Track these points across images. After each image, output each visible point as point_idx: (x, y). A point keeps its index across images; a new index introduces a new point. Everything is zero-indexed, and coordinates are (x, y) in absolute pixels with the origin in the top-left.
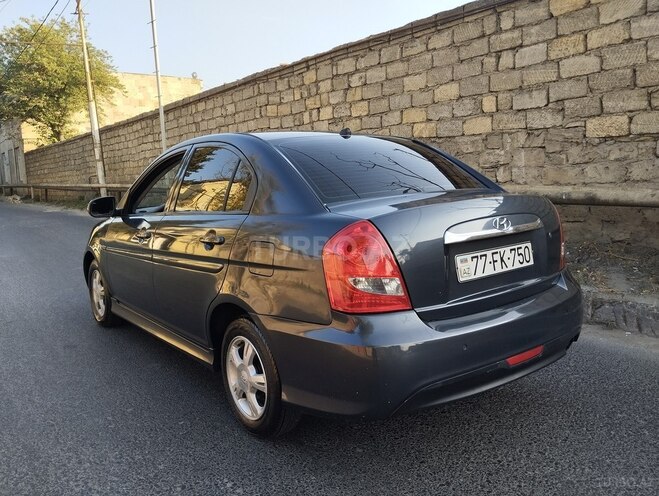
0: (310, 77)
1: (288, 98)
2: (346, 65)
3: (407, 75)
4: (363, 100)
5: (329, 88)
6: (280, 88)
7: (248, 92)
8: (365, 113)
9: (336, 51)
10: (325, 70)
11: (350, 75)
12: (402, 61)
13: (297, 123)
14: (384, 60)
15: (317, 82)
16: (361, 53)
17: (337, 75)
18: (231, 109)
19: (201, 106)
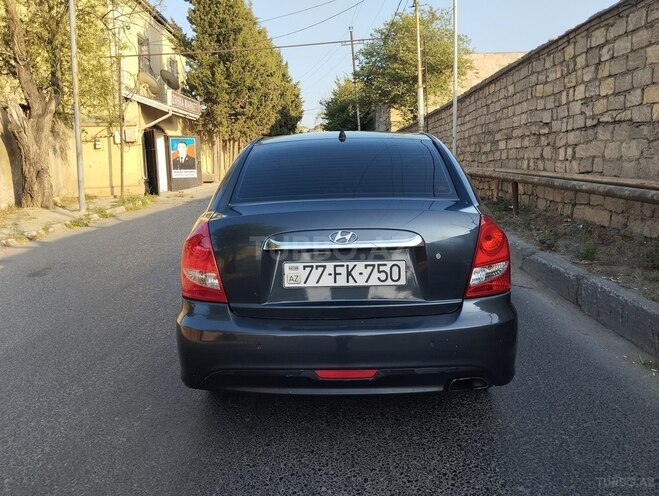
0: (570, 51)
1: (552, 77)
2: (598, 37)
3: (651, 44)
4: (610, 76)
5: (584, 63)
6: (547, 66)
7: (524, 71)
8: (611, 92)
9: (591, 21)
10: (582, 43)
11: (601, 47)
12: (647, 28)
13: (557, 104)
14: (630, 28)
15: (575, 57)
16: (611, 21)
17: (591, 48)
18: (511, 89)
19: (492, 88)
